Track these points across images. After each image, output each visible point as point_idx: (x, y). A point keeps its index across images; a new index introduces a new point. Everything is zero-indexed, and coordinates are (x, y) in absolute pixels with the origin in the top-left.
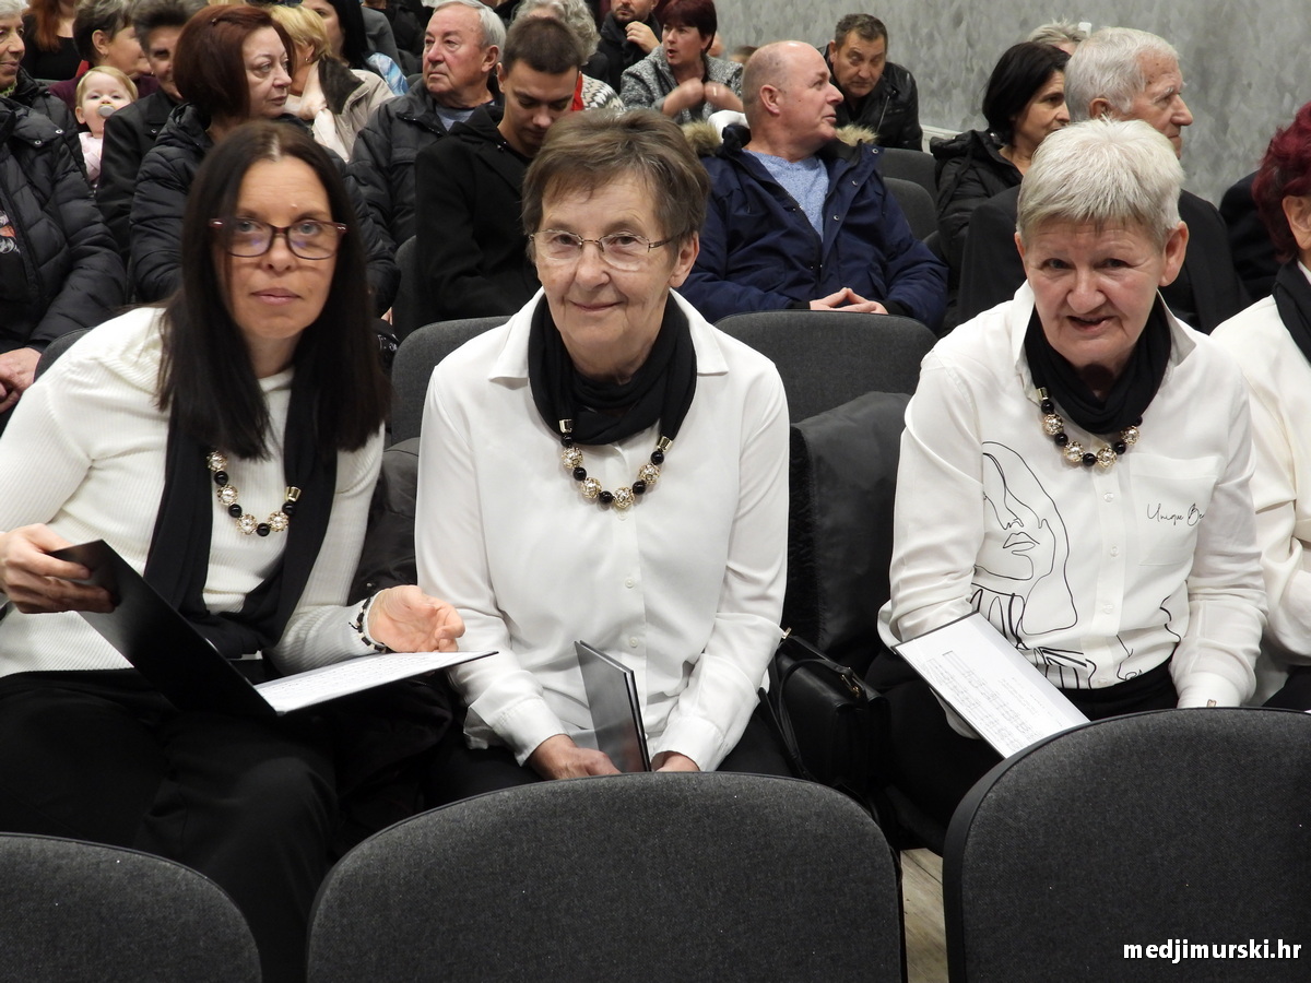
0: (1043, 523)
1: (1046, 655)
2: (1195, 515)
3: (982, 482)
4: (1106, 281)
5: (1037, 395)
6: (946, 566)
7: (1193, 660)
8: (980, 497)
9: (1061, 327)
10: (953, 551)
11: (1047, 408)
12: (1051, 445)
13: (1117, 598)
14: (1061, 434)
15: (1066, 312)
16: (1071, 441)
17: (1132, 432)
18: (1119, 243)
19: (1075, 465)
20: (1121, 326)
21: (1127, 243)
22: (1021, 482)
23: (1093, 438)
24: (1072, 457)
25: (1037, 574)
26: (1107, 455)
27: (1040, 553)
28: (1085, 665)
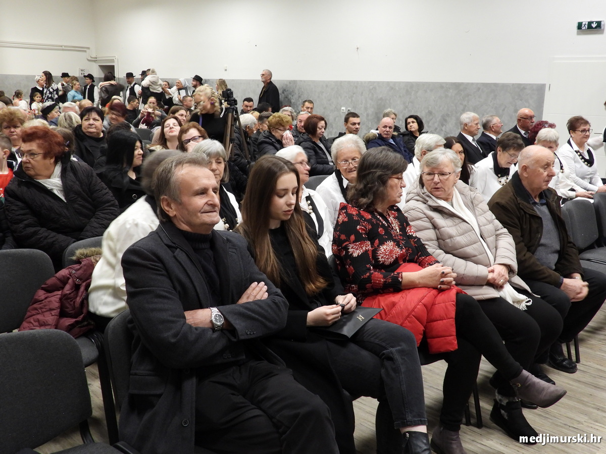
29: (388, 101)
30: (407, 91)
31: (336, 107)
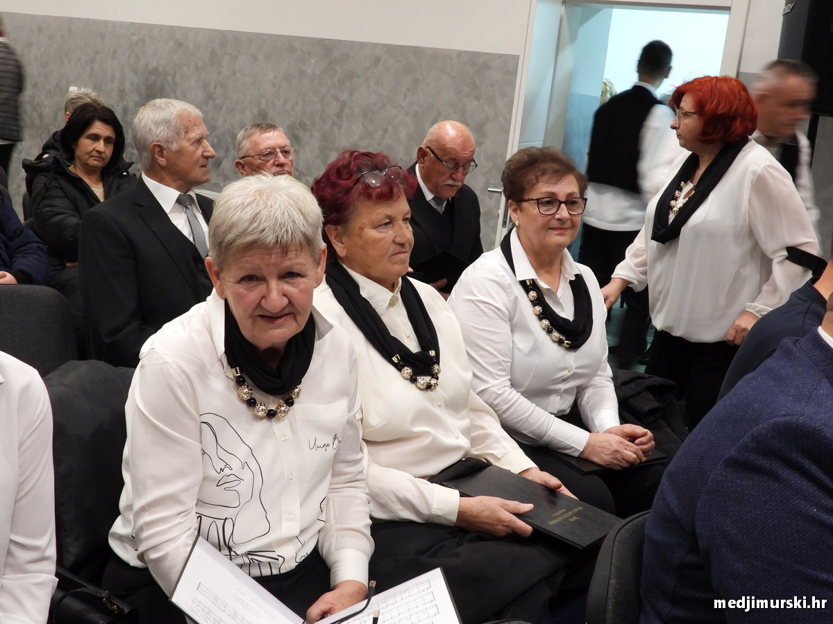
0: (245, 464)
1: (250, 557)
2: (336, 442)
3: (201, 443)
4: (287, 287)
5: (232, 373)
6: (179, 509)
7: (334, 540)
8: (200, 452)
9: (254, 323)
10: (184, 497)
11: (240, 382)
12: (243, 407)
13: (296, 508)
14: (252, 398)
15: (259, 312)
16: (258, 402)
17: (296, 390)
18: (297, 261)
19: (261, 418)
20: (295, 319)
21: (300, 260)
22: (227, 438)
23: (271, 398)
24: (260, 414)
25: (243, 501)
26: (282, 409)
27: (243, 488)
28: (278, 559)
29: (169, 78)
30: (213, 53)
31: (57, 85)
